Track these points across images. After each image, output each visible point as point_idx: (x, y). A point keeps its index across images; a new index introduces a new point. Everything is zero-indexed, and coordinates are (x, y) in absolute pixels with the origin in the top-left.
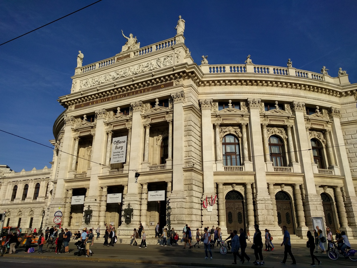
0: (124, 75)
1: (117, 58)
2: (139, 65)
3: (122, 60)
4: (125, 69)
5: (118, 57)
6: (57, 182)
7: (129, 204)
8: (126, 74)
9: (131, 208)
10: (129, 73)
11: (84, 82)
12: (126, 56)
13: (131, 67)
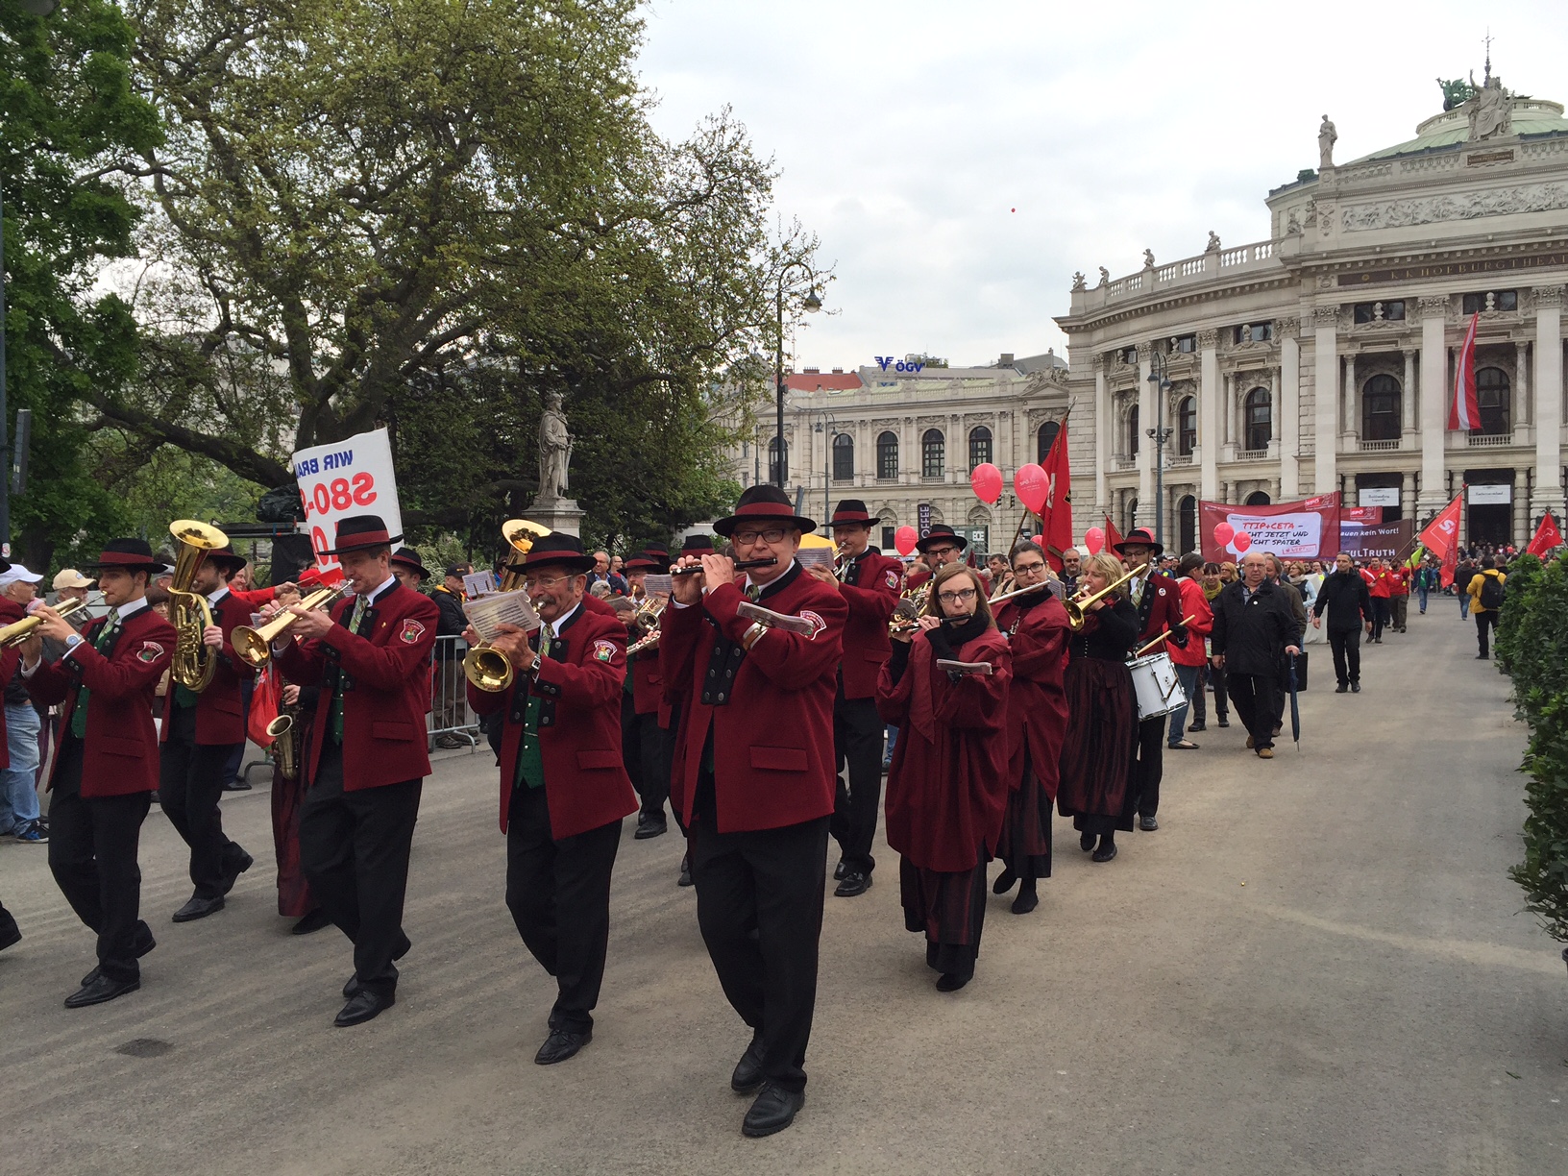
0: (1499, 210)
1: (1470, 157)
2: (1544, 185)
3: (1488, 163)
4: (1500, 192)
5: (1471, 153)
6: (1317, 458)
7: (1548, 508)
8: (1506, 207)
9: (1554, 515)
10: (1514, 207)
11: (1360, 212)
12: (1499, 154)
13: (1520, 189)
